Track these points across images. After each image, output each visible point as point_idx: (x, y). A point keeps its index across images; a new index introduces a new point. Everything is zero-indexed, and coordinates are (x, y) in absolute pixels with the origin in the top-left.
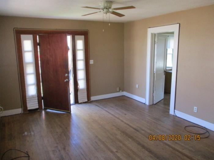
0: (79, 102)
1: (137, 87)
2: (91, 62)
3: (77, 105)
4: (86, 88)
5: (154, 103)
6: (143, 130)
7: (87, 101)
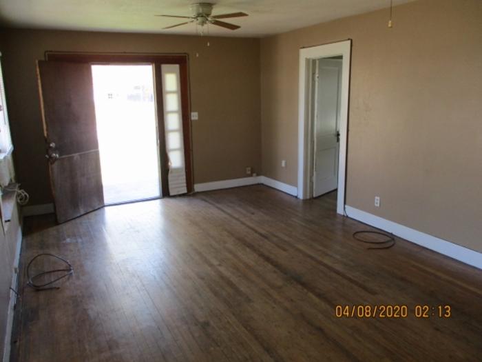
0: (171, 194)
1: (283, 164)
2: (194, 116)
3: (167, 200)
4: (184, 166)
5: (314, 196)
6: (276, 237)
7: (185, 191)
